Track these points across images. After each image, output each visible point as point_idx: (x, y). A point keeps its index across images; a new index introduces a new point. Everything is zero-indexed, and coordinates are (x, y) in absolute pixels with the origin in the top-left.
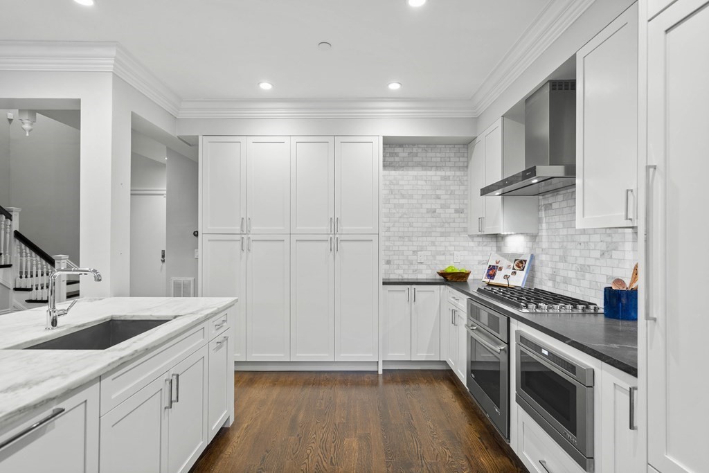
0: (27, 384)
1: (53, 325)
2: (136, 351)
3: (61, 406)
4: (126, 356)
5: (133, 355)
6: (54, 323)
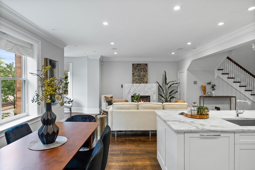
0: (215, 126)
1: (237, 116)
2: (250, 130)
3: (220, 134)
4: (244, 130)
5: (248, 130)
6: (238, 115)
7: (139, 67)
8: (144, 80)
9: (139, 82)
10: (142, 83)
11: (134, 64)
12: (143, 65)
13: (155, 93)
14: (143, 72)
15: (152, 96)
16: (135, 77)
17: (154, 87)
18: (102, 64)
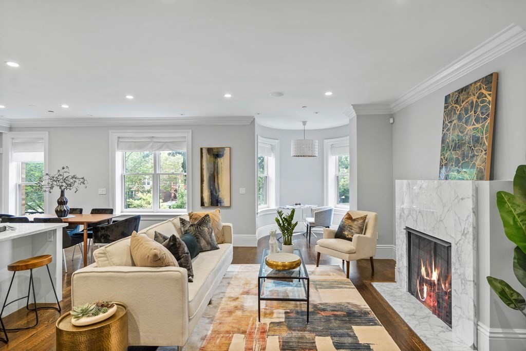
7: (463, 102)
8: (475, 165)
11: (449, 95)
12: (479, 84)
13: (468, 236)
14: (474, 124)
15: (458, 245)
16: (447, 152)
17: (462, 199)
18: (392, 123)
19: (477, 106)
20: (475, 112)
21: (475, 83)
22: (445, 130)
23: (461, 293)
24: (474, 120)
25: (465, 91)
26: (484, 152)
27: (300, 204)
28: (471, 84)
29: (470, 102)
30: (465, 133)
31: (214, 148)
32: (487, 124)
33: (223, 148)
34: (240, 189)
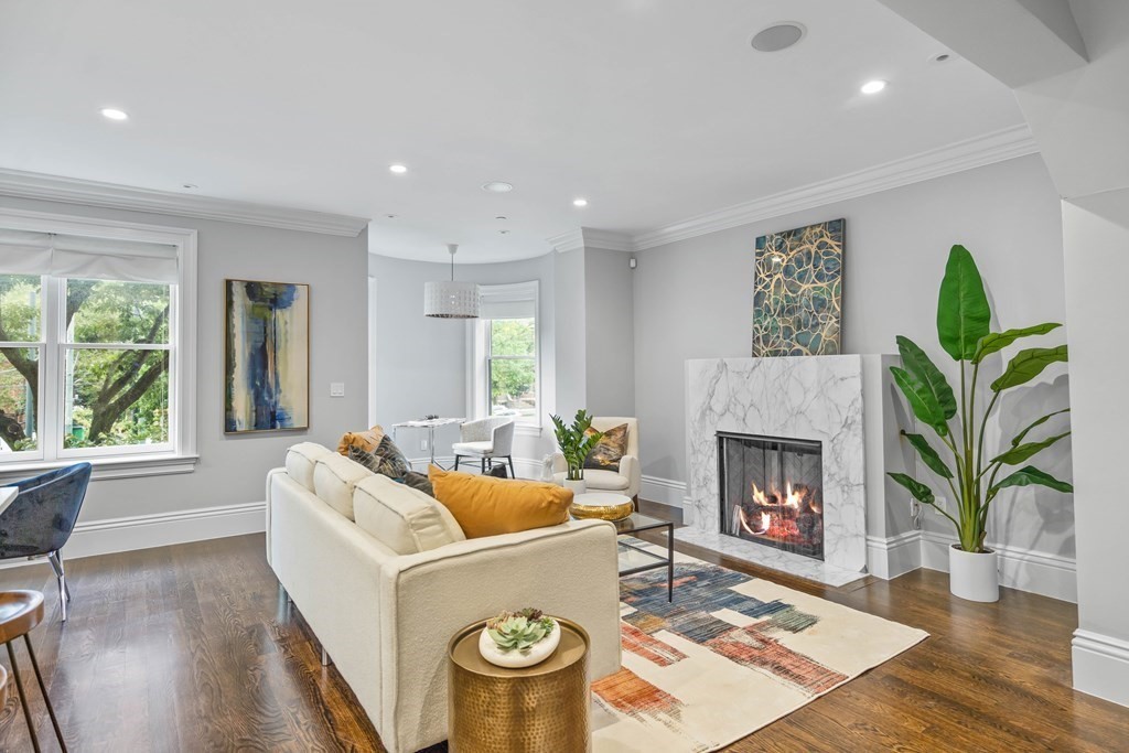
7: (791, 250)
8: (819, 336)
9: (790, 346)
10: (804, 350)
11: (764, 237)
12: (818, 230)
13: (853, 427)
14: (814, 282)
15: (835, 441)
16: (765, 319)
17: (842, 379)
18: (633, 268)
19: (818, 258)
20: (815, 266)
21: (812, 227)
22: (760, 287)
23: (842, 505)
24: (813, 277)
25: (795, 235)
26: (835, 320)
27: (436, 417)
28: (805, 228)
29: (805, 251)
30: (800, 293)
31: (267, 284)
32: (836, 283)
33: (291, 287)
34: (332, 385)
